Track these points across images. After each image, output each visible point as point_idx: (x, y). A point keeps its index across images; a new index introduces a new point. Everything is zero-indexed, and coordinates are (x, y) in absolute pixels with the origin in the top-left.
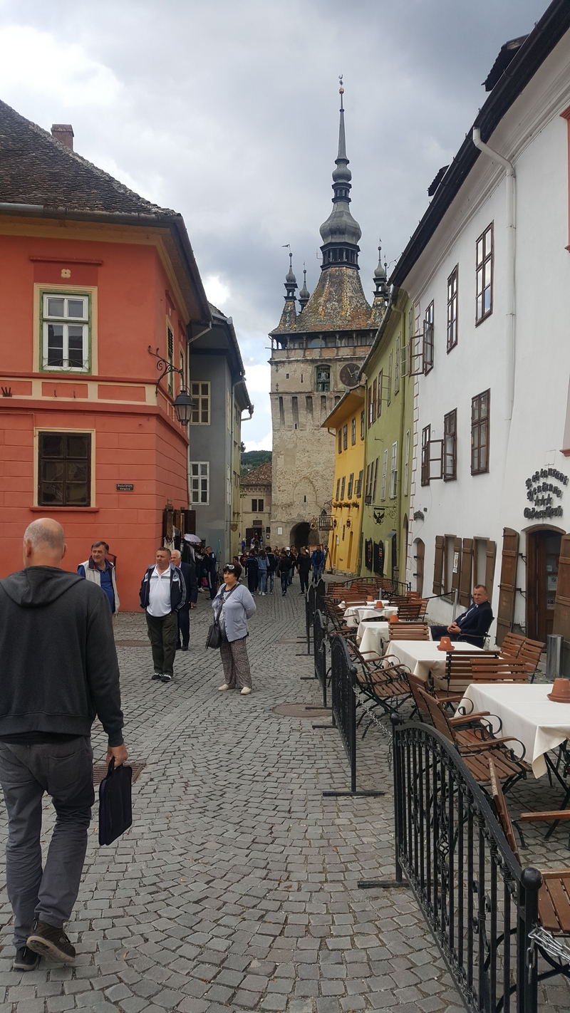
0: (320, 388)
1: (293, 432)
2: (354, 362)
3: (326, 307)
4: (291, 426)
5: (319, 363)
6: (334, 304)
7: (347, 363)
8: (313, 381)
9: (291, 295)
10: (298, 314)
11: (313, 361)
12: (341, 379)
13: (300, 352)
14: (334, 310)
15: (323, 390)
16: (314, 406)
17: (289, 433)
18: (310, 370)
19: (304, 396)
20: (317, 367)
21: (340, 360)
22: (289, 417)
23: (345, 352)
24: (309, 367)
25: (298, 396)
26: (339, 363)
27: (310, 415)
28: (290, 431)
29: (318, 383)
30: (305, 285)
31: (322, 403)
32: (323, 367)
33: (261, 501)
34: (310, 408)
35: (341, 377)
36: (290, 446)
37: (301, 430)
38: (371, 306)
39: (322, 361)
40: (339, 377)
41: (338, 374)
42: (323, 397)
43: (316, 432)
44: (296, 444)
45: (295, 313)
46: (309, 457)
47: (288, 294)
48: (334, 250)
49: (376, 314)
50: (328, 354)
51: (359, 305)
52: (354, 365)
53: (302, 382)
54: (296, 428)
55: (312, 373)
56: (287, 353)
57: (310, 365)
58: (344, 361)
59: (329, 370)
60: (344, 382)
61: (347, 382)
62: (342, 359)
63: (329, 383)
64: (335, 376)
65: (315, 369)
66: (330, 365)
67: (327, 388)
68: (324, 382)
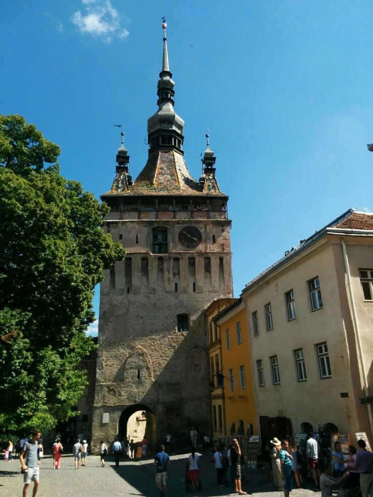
0: (157, 249)
1: (124, 296)
2: (193, 225)
3: (159, 180)
4: (122, 291)
5: (156, 225)
6: (166, 177)
7: (185, 225)
8: (149, 242)
11: (150, 223)
12: (180, 241)
13: (136, 214)
14: (167, 182)
15: (160, 252)
16: (150, 268)
17: (120, 298)
18: (146, 230)
19: (139, 258)
20: (154, 230)
21: (178, 223)
22: (120, 280)
23: (183, 216)
24: (145, 229)
25: (133, 257)
26: (177, 225)
27: (145, 278)
28: (122, 295)
29: (154, 245)
31: (159, 265)
32: (160, 229)
34: (145, 270)
35: (180, 239)
36: (121, 312)
37: (135, 294)
39: (159, 222)
40: (177, 239)
41: (177, 235)
42: (160, 259)
43: (152, 296)
44: (128, 310)
46: (143, 324)
47: (120, 165)
48: (163, 137)
50: (165, 217)
52: (194, 228)
53: (137, 242)
54: (128, 292)
55: (149, 234)
56: (121, 214)
57: (145, 226)
58: (182, 224)
59: (166, 231)
60: (183, 244)
61: (186, 244)
62: (181, 222)
63: (167, 245)
64: (173, 237)
65: (152, 231)
66: (169, 227)
67: (164, 250)
68: (161, 244)
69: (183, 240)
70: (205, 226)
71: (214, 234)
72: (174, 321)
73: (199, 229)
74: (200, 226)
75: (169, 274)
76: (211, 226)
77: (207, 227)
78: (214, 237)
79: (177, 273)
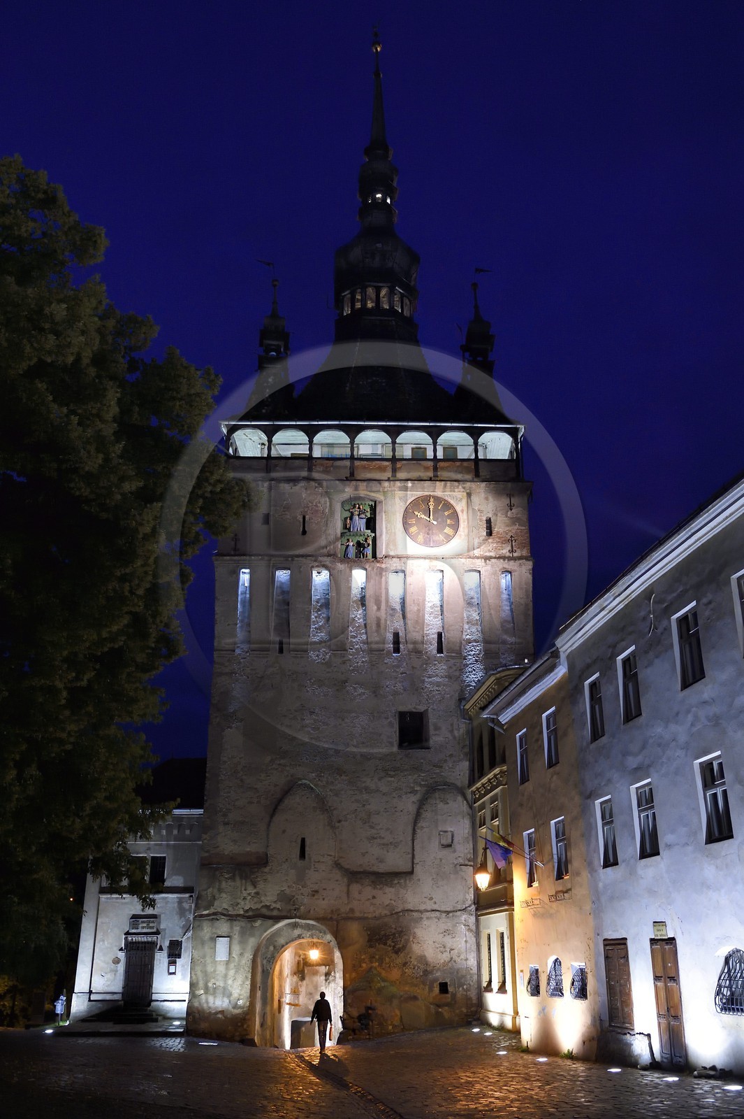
1: (272, 659)
2: (439, 493)
5: (349, 492)
7: (420, 494)
12: (406, 530)
13: (302, 466)
16: (332, 594)
17: (261, 664)
18: (324, 505)
19: (307, 569)
20: (344, 504)
21: (403, 487)
22: (263, 621)
23: (414, 473)
25: (293, 566)
26: (399, 494)
27: (320, 618)
33: (158, 864)
34: (321, 600)
35: (407, 526)
36: (263, 697)
37: (296, 656)
40: (399, 525)
41: (399, 516)
50: (370, 475)
53: (304, 532)
54: (281, 652)
55: (331, 513)
56: (266, 466)
57: (324, 495)
58: (412, 488)
59: (373, 509)
60: (413, 538)
61: (421, 538)
62: (410, 484)
63: (374, 540)
64: (388, 521)
65: (338, 507)
66: (379, 497)
67: (369, 551)
68: (361, 539)
69: (413, 530)
70: (469, 496)
71: (490, 515)
72: (391, 724)
73: (452, 502)
74: (455, 496)
75: (379, 609)
76: (483, 495)
77: (475, 498)
78: (489, 521)
79: (398, 607)
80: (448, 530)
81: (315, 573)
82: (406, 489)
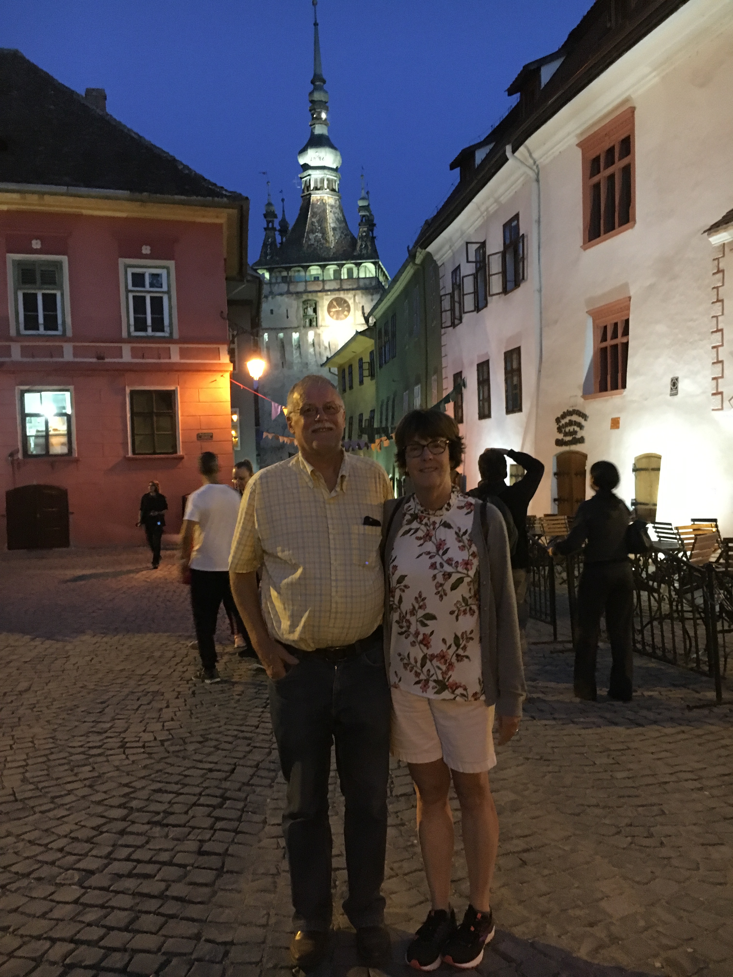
0: (307, 323)
1: (280, 370)
2: (342, 296)
3: (310, 239)
4: (277, 365)
5: (305, 298)
6: (317, 235)
7: (334, 297)
8: (299, 316)
9: (270, 225)
10: (279, 246)
11: (299, 295)
12: (329, 314)
15: (310, 326)
16: (301, 343)
17: (276, 373)
18: (295, 304)
19: (290, 332)
20: (304, 303)
22: (275, 354)
23: (331, 285)
24: (294, 302)
25: (284, 332)
26: (325, 297)
27: (297, 352)
28: (277, 369)
29: (304, 318)
30: (284, 214)
32: (310, 302)
34: (297, 344)
35: (329, 312)
36: (277, 386)
37: (289, 368)
38: (356, 236)
40: (326, 312)
41: (326, 308)
45: (276, 245)
47: (268, 225)
48: (315, 180)
49: (361, 245)
51: (343, 236)
52: (342, 299)
53: (288, 317)
54: (283, 367)
55: (298, 308)
56: (270, 287)
57: (295, 300)
58: (331, 295)
59: (316, 304)
60: (332, 317)
61: (335, 317)
62: (329, 293)
63: (316, 318)
64: (322, 310)
65: (301, 304)
66: (317, 299)
67: (314, 324)
68: (311, 317)
69: (332, 313)
70: (354, 296)
71: (363, 304)
73: (347, 300)
74: (349, 297)
75: (320, 347)
76: (360, 295)
77: (357, 297)
78: (363, 307)
79: (327, 346)
80: (346, 313)
81: (294, 334)
82: (327, 295)
